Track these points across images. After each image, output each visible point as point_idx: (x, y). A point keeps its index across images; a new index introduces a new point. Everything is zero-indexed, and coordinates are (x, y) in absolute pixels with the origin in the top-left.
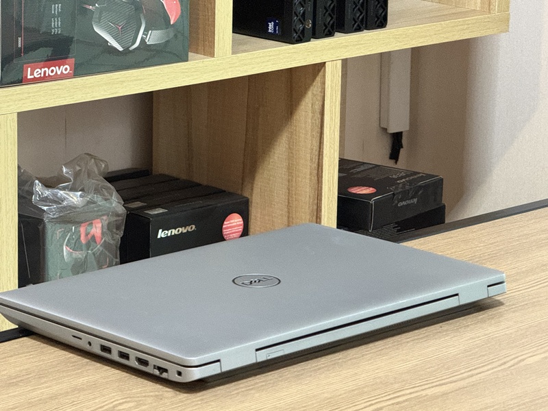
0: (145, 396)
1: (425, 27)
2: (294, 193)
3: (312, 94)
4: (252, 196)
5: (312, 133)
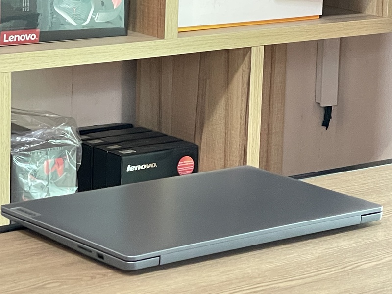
0: (69, 279)
1: (330, 25)
2: (229, 142)
3: (243, 69)
4: (201, 144)
5: (241, 98)
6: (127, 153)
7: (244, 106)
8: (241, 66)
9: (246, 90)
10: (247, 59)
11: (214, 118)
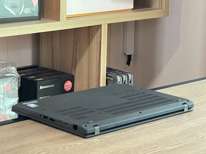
2: (90, 73)
3: (97, 36)
4: (75, 74)
5: (97, 50)
6: (39, 80)
7: (98, 55)
8: (96, 34)
9: (99, 47)
10: (99, 31)
11: (82, 61)
